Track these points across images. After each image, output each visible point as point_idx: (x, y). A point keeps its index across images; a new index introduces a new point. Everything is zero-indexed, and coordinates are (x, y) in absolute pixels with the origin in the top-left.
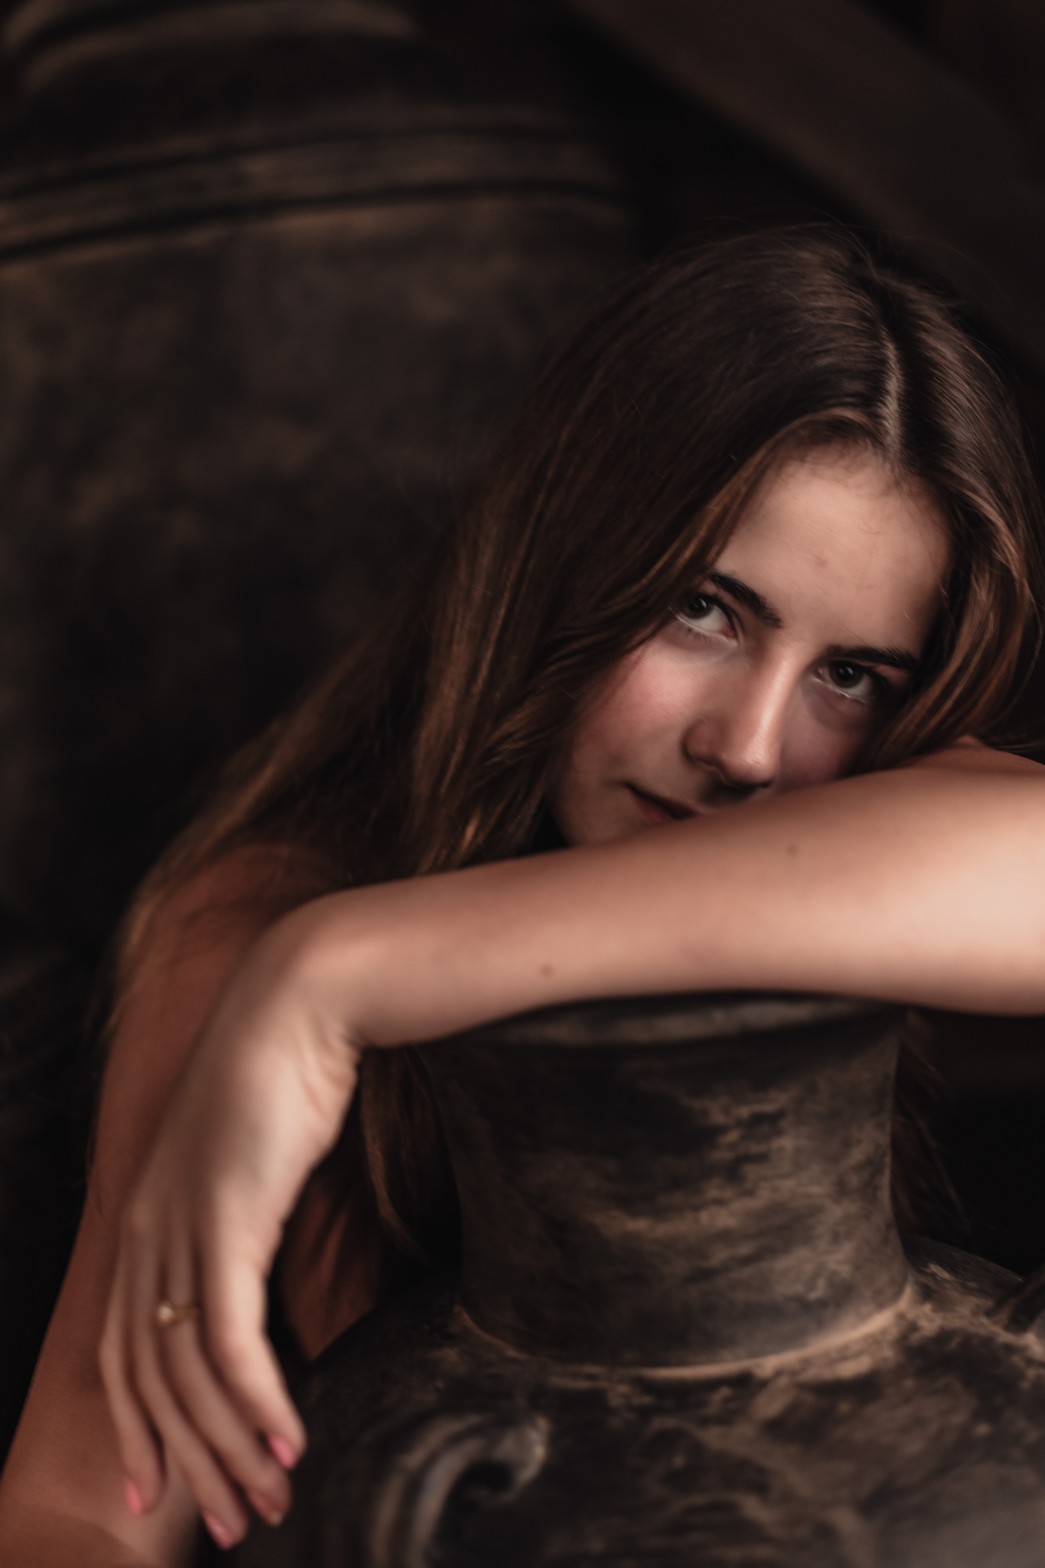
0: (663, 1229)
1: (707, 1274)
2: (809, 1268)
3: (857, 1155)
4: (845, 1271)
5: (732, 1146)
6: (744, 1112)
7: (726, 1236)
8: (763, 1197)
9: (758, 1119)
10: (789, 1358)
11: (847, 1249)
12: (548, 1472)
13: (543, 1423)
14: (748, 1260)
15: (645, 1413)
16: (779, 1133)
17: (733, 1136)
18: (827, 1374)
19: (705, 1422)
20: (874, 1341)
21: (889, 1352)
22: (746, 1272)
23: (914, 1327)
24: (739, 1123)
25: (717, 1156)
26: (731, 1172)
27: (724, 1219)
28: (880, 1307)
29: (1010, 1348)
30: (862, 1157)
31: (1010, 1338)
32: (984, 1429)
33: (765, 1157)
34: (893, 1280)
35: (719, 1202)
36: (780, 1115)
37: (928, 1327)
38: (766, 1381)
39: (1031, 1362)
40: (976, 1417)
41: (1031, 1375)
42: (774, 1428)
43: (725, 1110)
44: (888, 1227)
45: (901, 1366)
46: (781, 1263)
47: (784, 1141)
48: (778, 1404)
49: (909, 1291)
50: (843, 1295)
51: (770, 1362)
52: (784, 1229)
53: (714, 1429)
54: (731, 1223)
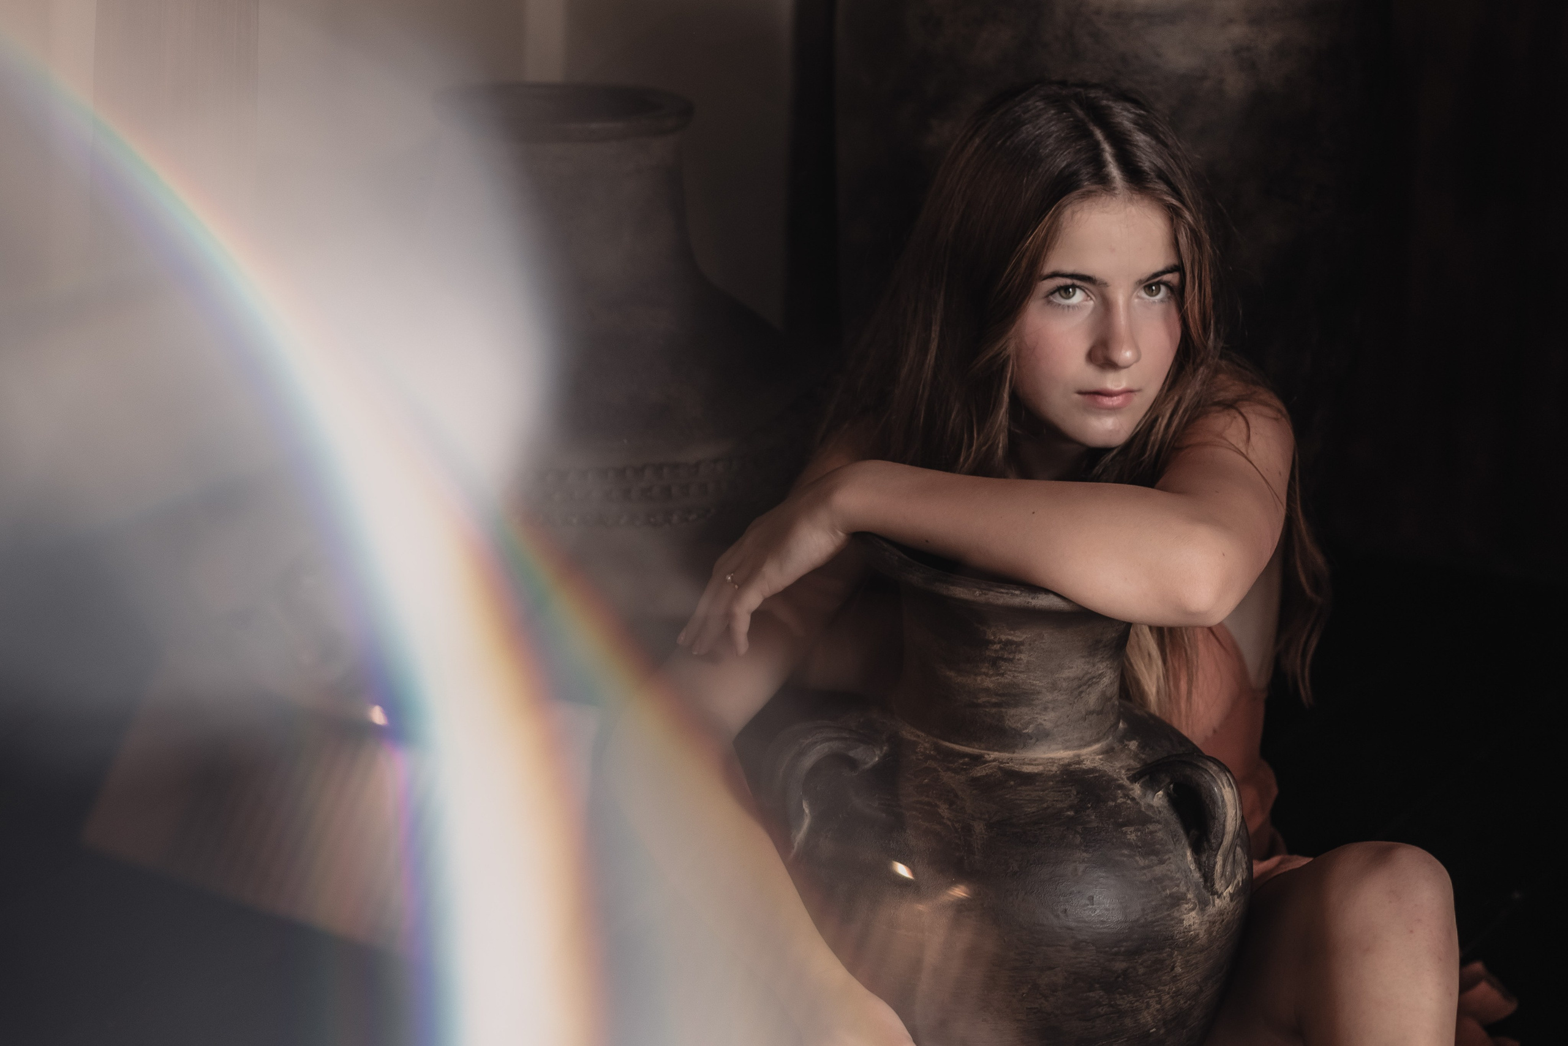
0: (960, 679)
1: (975, 706)
2: (1028, 718)
4: (1048, 725)
5: (996, 651)
7: (987, 690)
8: (1008, 679)
9: (1010, 643)
10: (1005, 755)
11: (1053, 716)
13: (883, 748)
14: (995, 705)
15: (927, 758)
16: (1020, 652)
17: (997, 647)
18: (1016, 768)
19: (948, 769)
20: (1052, 761)
21: (1054, 769)
22: (994, 710)
23: (1080, 762)
24: (1000, 642)
25: (988, 653)
26: (995, 662)
27: (989, 683)
28: (1066, 748)
29: (1121, 787)
30: (1071, 675)
31: (1126, 783)
32: (1071, 813)
33: (1011, 660)
34: (1082, 739)
35: (986, 675)
36: (1022, 643)
37: (1088, 765)
38: (986, 762)
39: (1126, 796)
40: (1071, 807)
41: (1120, 801)
42: (975, 781)
43: (994, 634)
44: (1090, 713)
45: (1054, 776)
46: (1012, 711)
47: (1022, 656)
48: (984, 773)
49: (1096, 747)
50: (1043, 736)
51: (994, 755)
52: (1016, 696)
53: (949, 774)
54: (991, 686)
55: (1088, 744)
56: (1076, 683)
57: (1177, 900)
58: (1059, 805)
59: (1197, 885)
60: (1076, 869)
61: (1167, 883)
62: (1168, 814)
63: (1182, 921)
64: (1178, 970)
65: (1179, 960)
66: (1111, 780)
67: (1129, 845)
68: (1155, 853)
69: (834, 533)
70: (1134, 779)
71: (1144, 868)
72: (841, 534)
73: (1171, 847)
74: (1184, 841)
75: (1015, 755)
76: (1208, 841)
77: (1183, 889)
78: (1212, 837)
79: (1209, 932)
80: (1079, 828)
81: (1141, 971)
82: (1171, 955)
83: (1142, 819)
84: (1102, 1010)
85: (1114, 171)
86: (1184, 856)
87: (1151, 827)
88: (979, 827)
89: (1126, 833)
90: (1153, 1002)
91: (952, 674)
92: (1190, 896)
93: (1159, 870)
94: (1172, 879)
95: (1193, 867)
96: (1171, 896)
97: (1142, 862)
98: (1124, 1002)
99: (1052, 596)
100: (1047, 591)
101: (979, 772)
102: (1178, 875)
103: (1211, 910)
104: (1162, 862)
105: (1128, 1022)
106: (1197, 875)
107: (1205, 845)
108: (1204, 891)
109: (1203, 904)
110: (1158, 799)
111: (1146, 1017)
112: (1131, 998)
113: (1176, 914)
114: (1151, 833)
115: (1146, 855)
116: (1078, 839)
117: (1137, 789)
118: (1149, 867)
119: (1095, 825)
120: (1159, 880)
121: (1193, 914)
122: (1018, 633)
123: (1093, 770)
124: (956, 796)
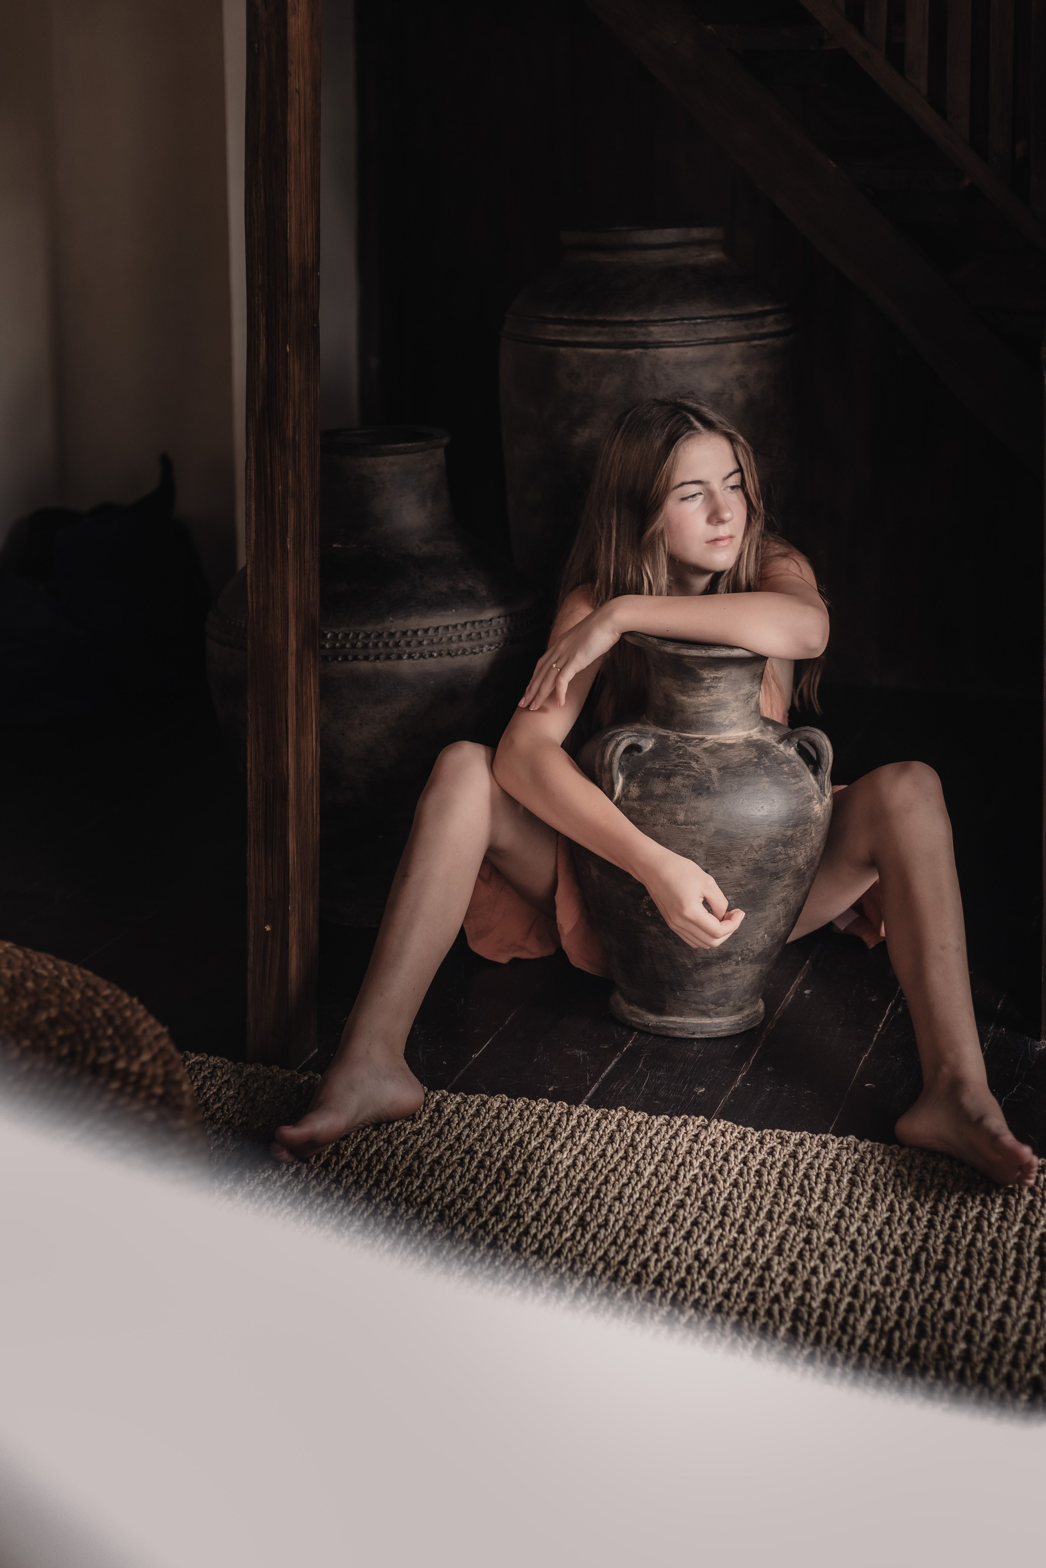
0: (689, 700)
1: (699, 713)
2: (725, 716)
3: (743, 692)
4: (735, 719)
5: (708, 683)
6: (712, 676)
7: (704, 704)
8: (714, 697)
9: (716, 678)
10: (715, 736)
11: (736, 714)
12: (651, 750)
13: (653, 740)
14: (709, 711)
15: (677, 742)
16: (721, 682)
17: (709, 681)
18: (723, 742)
19: (690, 746)
20: (739, 737)
21: (741, 741)
22: (708, 714)
23: (751, 737)
24: (711, 678)
25: (704, 685)
26: (708, 689)
27: (704, 700)
28: (744, 731)
29: (774, 746)
30: (744, 693)
31: (776, 744)
32: (756, 760)
33: (716, 687)
34: (750, 725)
35: (703, 696)
36: (721, 678)
37: (755, 738)
38: (707, 741)
39: (778, 750)
40: (755, 757)
41: (776, 753)
42: (705, 750)
43: (708, 675)
44: (752, 712)
45: (742, 744)
46: (717, 714)
47: (722, 684)
48: (708, 746)
49: (756, 729)
50: (733, 725)
51: (709, 737)
52: (719, 705)
53: (691, 748)
54: (706, 701)
55: (752, 728)
56: (746, 697)
57: (810, 799)
58: (750, 757)
59: (817, 791)
60: (764, 787)
61: (805, 790)
62: (798, 758)
63: (813, 809)
64: (813, 834)
65: (813, 829)
66: (769, 744)
67: (786, 773)
68: (797, 776)
69: (614, 633)
70: (779, 742)
71: (794, 784)
72: (617, 634)
73: (803, 773)
74: (808, 771)
75: (720, 736)
76: (821, 768)
77: (812, 793)
78: (823, 766)
79: (824, 815)
80: (762, 767)
81: (799, 835)
82: (810, 827)
83: (789, 761)
84: (782, 857)
85: (697, 424)
86: (809, 777)
87: (793, 764)
88: (714, 771)
89: (783, 768)
90: (803, 851)
91: (685, 698)
92: (815, 797)
93: (801, 784)
94: (807, 788)
95: (814, 782)
96: (808, 796)
97: (793, 781)
98: (791, 852)
99: (740, 650)
100: (738, 648)
101: (706, 745)
102: (809, 787)
103: (824, 804)
104: (801, 780)
105: (793, 862)
106: (817, 786)
107: (820, 770)
108: (821, 794)
109: (821, 800)
110: (792, 751)
111: (801, 860)
112: (794, 850)
113: (811, 806)
114: (794, 767)
115: (794, 777)
116: (762, 772)
117: (781, 747)
118: (797, 783)
119: (768, 764)
120: (802, 789)
121: (818, 805)
122: (720, 672)
123: (758, 740)
124: (698, 757)
